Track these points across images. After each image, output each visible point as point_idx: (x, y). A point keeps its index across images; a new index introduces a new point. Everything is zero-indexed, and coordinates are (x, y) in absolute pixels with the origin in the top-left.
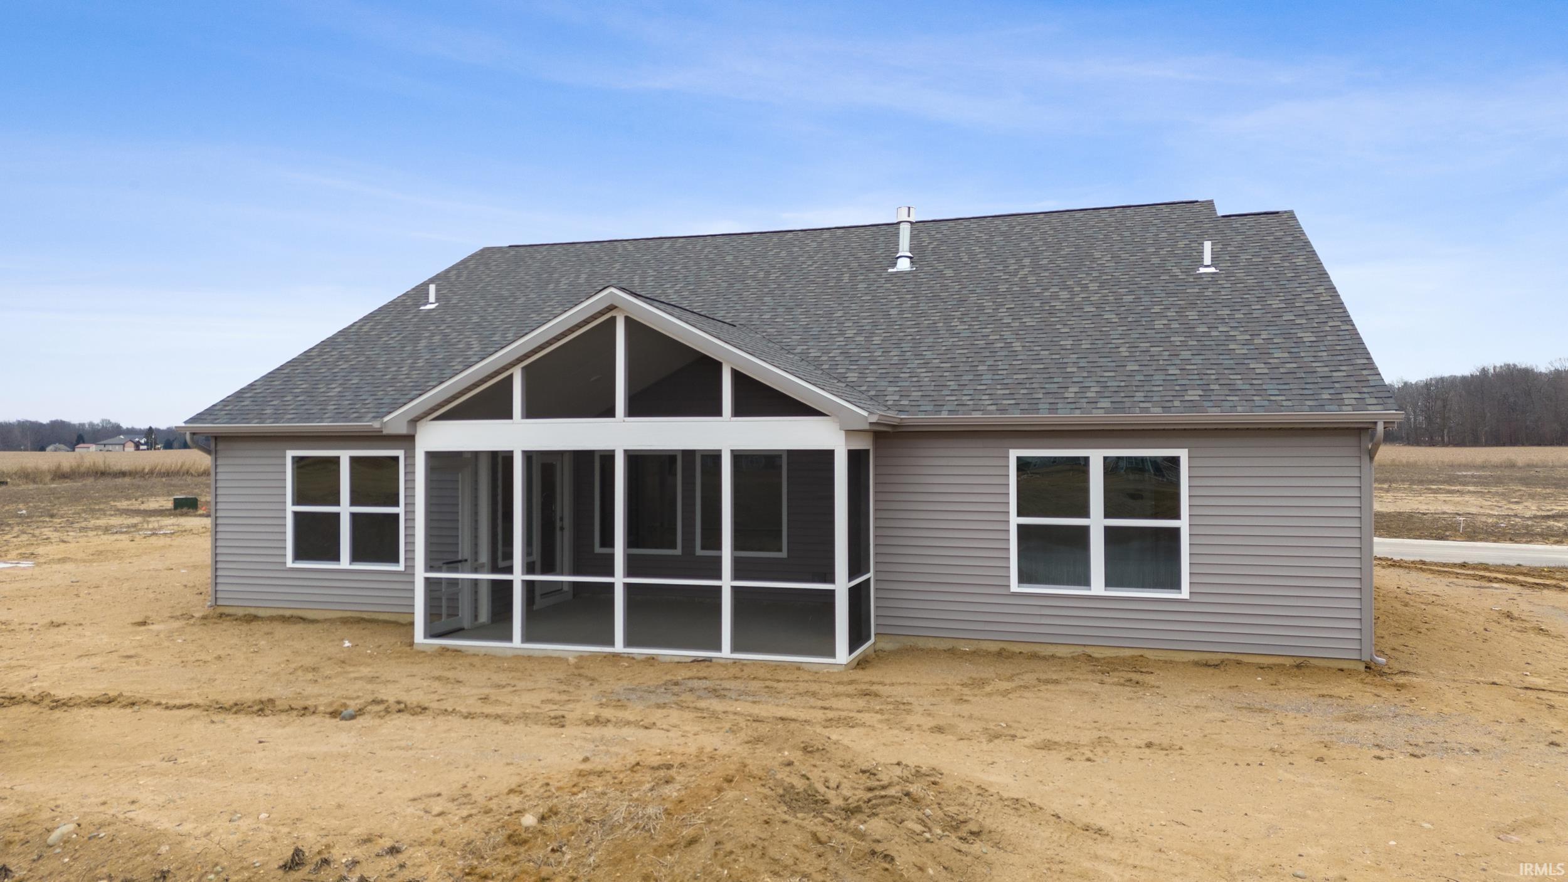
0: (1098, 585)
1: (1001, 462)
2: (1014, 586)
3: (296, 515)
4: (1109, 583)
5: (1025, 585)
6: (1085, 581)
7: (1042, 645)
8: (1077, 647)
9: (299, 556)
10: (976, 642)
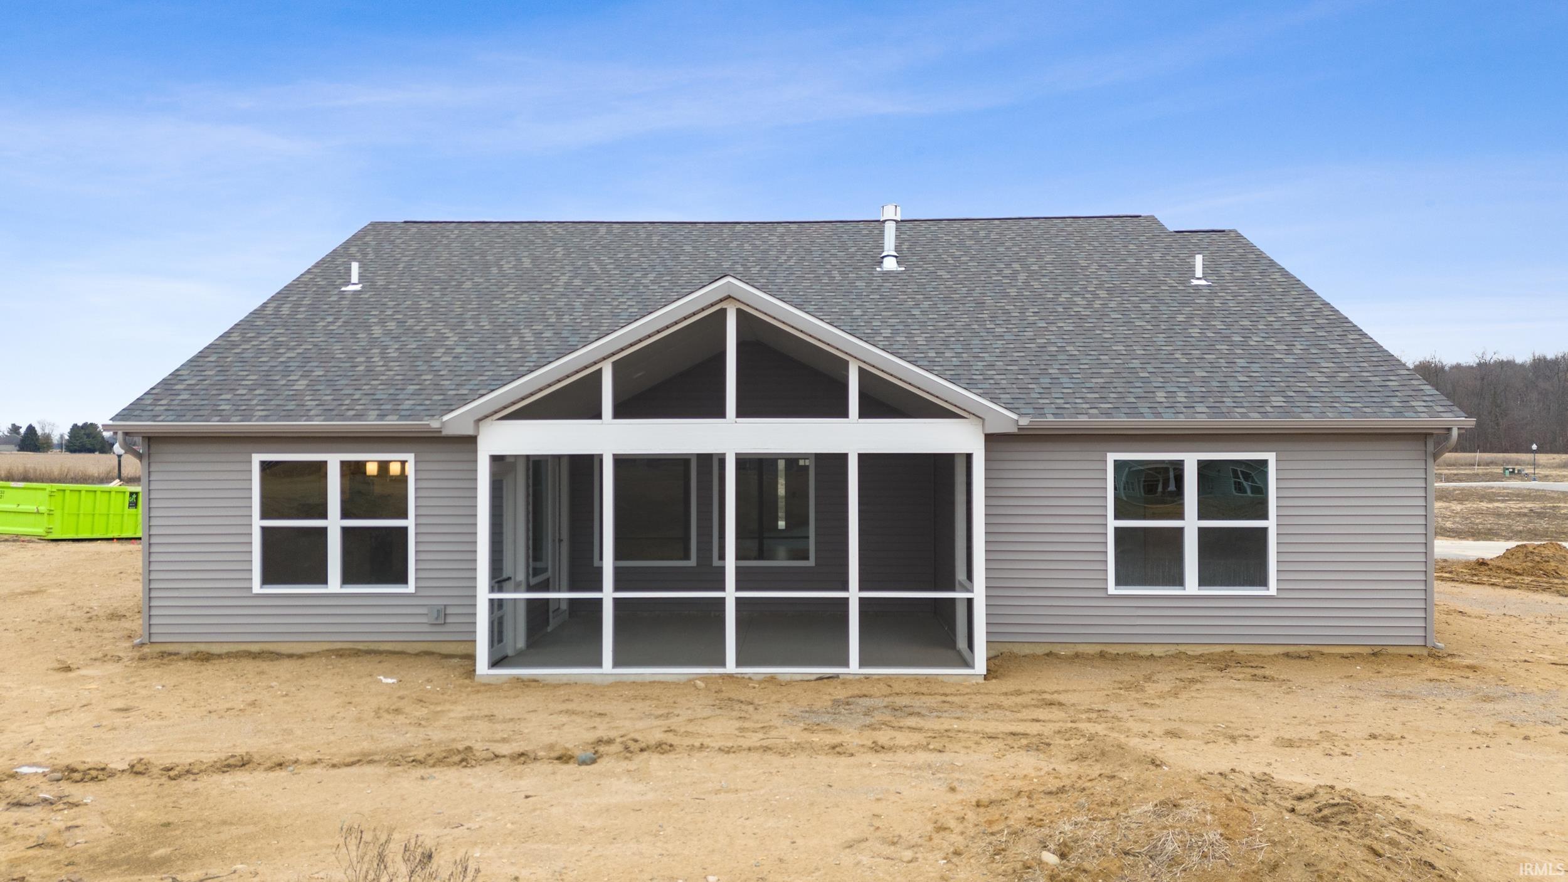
0: (1191, 584)
1: (1099, 466)
2: (1112, 589)
3: (264, 530)
4: (1203, 581)
5: (1122, 587)
6: (1179, 581)
7: (1138, 646)
8: (1170, 645)
9: (267, 580)
10: (1072, 645)
